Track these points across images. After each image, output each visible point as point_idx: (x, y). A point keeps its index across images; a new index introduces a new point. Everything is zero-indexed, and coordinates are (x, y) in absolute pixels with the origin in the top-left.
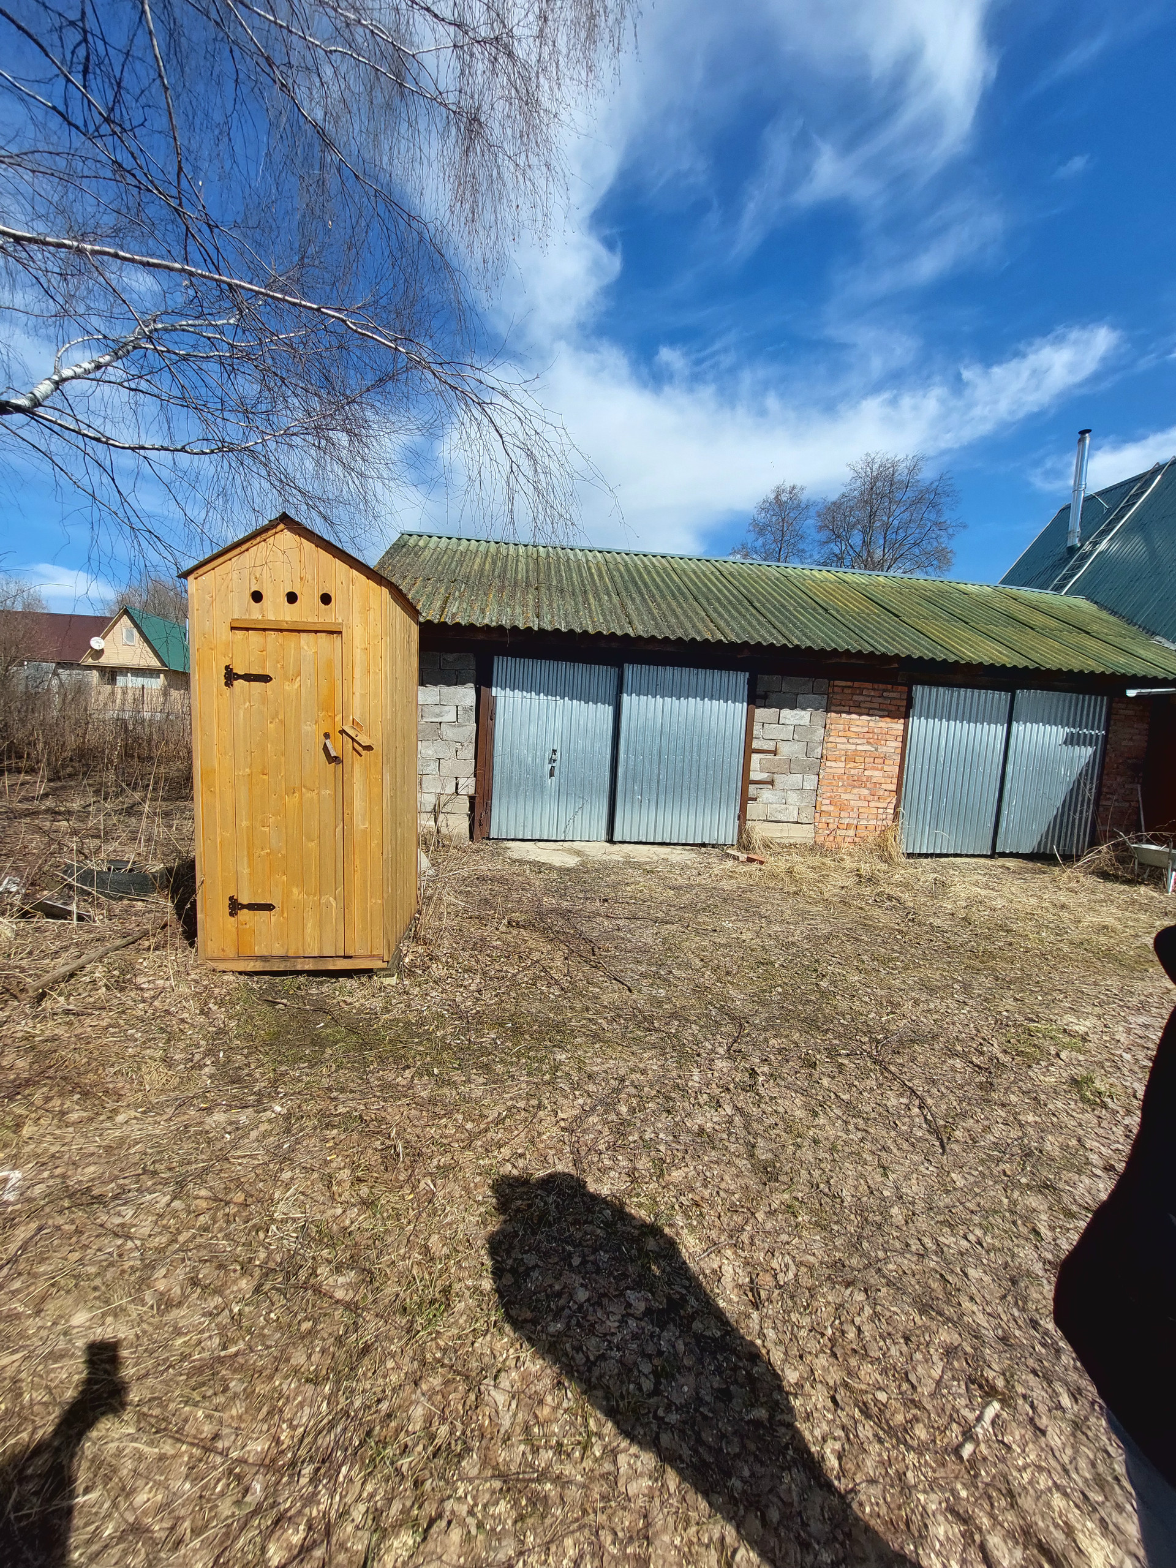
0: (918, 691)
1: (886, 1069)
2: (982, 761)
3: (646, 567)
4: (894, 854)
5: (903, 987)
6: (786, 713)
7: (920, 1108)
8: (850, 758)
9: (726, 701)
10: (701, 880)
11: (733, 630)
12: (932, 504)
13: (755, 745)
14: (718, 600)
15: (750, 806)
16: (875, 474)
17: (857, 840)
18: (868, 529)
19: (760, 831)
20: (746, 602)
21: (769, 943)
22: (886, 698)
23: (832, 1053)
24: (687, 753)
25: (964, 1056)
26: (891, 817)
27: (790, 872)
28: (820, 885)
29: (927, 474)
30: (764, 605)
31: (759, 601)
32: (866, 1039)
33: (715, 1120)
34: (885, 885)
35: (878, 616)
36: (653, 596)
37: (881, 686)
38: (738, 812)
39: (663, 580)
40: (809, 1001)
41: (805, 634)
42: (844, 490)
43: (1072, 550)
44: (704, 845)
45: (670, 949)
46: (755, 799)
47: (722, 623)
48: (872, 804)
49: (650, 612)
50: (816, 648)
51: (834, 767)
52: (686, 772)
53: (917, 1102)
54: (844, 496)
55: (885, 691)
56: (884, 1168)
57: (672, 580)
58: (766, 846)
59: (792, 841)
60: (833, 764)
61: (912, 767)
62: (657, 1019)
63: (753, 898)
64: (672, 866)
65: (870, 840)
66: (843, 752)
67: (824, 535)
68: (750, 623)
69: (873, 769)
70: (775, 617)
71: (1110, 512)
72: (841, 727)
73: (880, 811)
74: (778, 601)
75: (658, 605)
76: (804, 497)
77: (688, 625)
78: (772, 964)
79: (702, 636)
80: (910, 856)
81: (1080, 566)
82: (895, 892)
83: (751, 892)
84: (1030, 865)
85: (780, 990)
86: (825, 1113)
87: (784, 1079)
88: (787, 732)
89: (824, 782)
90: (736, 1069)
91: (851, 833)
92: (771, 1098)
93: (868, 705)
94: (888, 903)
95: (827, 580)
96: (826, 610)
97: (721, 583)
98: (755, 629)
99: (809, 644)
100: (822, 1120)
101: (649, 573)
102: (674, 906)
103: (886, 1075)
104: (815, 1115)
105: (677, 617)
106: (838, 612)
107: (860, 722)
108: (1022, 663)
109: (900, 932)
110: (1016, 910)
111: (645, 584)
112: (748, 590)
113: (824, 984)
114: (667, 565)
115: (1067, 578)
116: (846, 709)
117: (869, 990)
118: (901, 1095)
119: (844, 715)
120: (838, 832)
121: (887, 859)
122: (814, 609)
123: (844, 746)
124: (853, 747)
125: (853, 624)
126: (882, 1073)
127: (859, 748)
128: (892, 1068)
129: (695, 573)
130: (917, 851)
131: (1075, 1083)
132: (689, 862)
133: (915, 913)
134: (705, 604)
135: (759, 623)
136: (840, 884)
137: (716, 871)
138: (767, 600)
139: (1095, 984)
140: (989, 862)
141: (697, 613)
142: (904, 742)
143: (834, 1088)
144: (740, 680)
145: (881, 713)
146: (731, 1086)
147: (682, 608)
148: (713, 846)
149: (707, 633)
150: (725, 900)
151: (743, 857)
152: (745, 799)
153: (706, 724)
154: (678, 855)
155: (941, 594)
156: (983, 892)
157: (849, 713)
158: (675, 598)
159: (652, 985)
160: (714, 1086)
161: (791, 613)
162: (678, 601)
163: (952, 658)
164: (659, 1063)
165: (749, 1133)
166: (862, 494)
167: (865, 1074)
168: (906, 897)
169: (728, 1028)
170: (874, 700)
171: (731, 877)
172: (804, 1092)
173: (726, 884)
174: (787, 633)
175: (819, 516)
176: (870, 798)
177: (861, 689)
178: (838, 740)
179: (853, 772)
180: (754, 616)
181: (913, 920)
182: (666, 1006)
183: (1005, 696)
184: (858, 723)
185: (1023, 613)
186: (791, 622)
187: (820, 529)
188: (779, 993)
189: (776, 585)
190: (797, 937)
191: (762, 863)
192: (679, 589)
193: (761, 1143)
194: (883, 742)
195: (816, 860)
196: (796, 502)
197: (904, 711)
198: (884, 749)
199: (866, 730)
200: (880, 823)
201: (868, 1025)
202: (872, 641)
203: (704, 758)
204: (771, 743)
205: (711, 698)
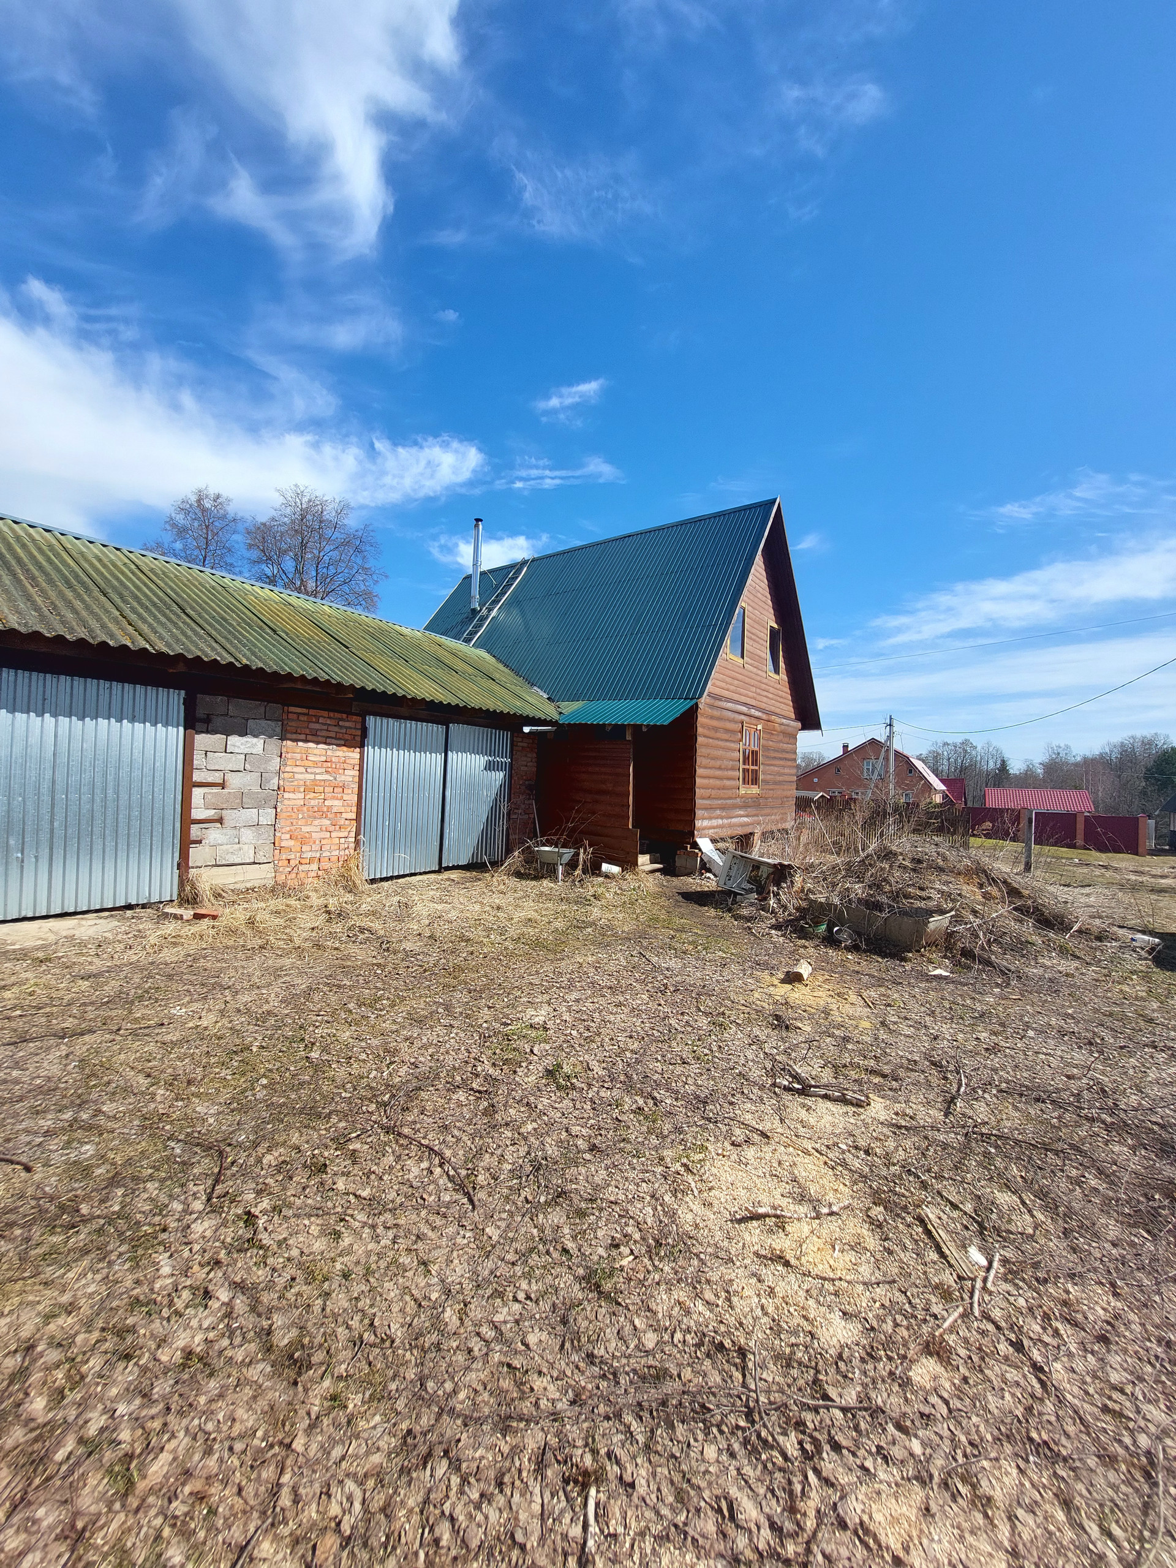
0: (371, 721)
1: (399, 1134)
2: (427, 787)
3: (18, 538)
4: (358, 882)
5: (394, 1027)
6: (235, 741)
7: (441, 1165)
8: (309, 789)
9: (155, 724)
10: (131, 956)
11: (161, 638)
12: (357, 550)
13: (197, 777)
14: (136, 598)
15: (194, 852)
16: (304, 506)
17: (320, 873)
18: (299, 559)
19: (206, 879)
20: (175, 608)
21: (239, 1020)
22: (341, 727)
23: (341, 1141)
24: (98, 791)
25: (464, 1085)
26: (352, 845)
27: (251, 922)
28: (287, 931)
29: (352, 522)
30: (199, 615)
31: (193, 608)
32: (372, 1107)
33: (205, 1325)
34: (355, 918)
35: (329, 645)
36: (33, 578)
37: (337, 715)
38: (177, 859)
39: (49, 560)
40: (301, 1084)
41: (254, 654)
42: (273, 513)
43: (474, 612)
44: (129, 907)
45: (93, 1075)
46: (200, 842)
47: (145, 628)
48: (334, 835)
49: (29, 598)
50: (268, 670)
51: (292, 799)
52: (98, 815)
53: (437, 1161)
54: (273, 519)
55: (342, 719)
56: (425, 1264)
57: (64, 562)
58: (218, 896)
59: (249, 885)
60: (291, 796)
61: (369, 794)
62: (87, 1198)
63: (209, 965)
64: (83, 944)
65: (334, 871)
66: (302, 783)
67: (255, 554)
68: (184, 633)
69: (334, 798)
70: (216, 629)
71: (497, 587)
72: (298, 756)
73: (342, 840)
74: (218, 613)
75: (42, 590)
76: (231, 509)
77: (94, 624)
78: (248, 1048)
79: (116, 640)
80: (373, 881)
81: (481, 626)
82: (366, 923)
83: (204, 958)
84: (468, 874)
85: (264, 1081)
86: (348, 1227)
87: (290, 1206)
88: (237, 762)
89: (281, 816)
90: (225, 1224)
91: (314, 867)
92: (280, 1244)
93: (324, 733)
94: (361, 936)
95: (271, 599)
96: (274, 631)
97: (139, 579)
98: (192, 642)
99: (260, 665)
100: (347, 1240)
101: (24, 546)
102: (92, 1003)
103: (401, 1142)
104: (337, 1235)
105: (75, 611)
106: (287, 634)
107: (317, 751)
108: (454, 701)
109: (379, 965)
110: (467, 918)
111: (19, 560)
112: (176, 593)
113: (314, 1055)
114: (54, 542)
115: (473, 633)
116: (303, 737)
117: (363, 1044)
118: (421, 1160)
119: (300, 744)
120: (301, 868)
121: (351, 889)
122: (261, 628)
123: (302, 776)
124: (312, 777)
125: (305, 649)
126: (397, 1142)
127: (318, 777)
128: (406, 1131)
129: (100, 560)
130: (378, 876)
131: (550, 1073)
132: (109, 935)
133: (388, 942)
134: (118, 601)
135: (196, 633)
136: (310, 925)
137: (153, 940)
138: (203, 609)
139: (537, 973)
140: (440, 877)
141: (107, 611)
142: (361, 770)
143: (352, 1187)
144: (176, 699)
145: (338, 742)
146: (222, 1255)
147: (83, 601)
148: (144, 906)
149: (122, 637)
150: (170, 977)
151: (188, 914)
152: (186, 843)
153: (126, 754)
154: (88, 928)
155: (382, 631)
156: (440, 907)
157: (306, 741)
158: (70, 586)
159: (68, 1144)
160: (196, 1268)
161: (234, 628)
162: (74, 591)
163: (400, 693)
164: (98, 1277)
165: (259, 1315)
166: (293, 522)
167: (380, 1151)
168: (376, 925)
169: (205, 1165)
170: (330, 728)
171: (175, 944)
172: (318, 1212)
173: (168, 955)
174: (232, 650)
175: (248, 533)
176: (332, 828)
177: (318, 717)
178: (296, 769)
179: (313, 803)
180: (188, 625)
181: (388, 950)
182: (98, 1172)
183: (439, 729)
184: (315, 751)
185: (449, 660)
186: (236, 638)
187: (250, 546)
188: (264, 1087)
189: (213, 594)
190: (274, 1003)
191: (214, 917)
192: (77, 577)
193: (278, 1320)
194: (341, 771)
195: (278, 903)
196: (222, 512)
197: (359, 740)
198: (343, 778)
199: (324, 759)
200: (342, 853)
201: (371, 1088)
202: (326, 669)
203: (124, 796)
204: (217, 774)
205: (133, 720)
